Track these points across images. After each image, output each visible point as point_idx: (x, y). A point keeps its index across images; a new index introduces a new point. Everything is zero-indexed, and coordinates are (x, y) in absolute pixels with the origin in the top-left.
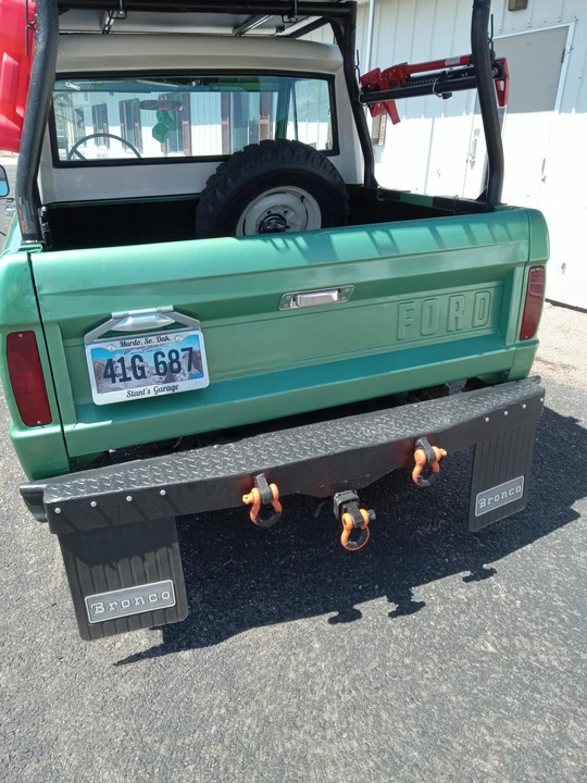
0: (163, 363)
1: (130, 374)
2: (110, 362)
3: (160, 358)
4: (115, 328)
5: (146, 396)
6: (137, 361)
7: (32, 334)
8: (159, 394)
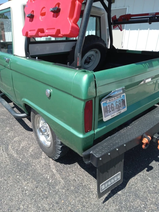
0: (117, 105)
1: (111, 110)
2: (107, 107)
3: (117, 104)
4: (110, 96)
5: (115, 116)
6: (112, 105)
7: (92, 101)
8: (118, 115)
